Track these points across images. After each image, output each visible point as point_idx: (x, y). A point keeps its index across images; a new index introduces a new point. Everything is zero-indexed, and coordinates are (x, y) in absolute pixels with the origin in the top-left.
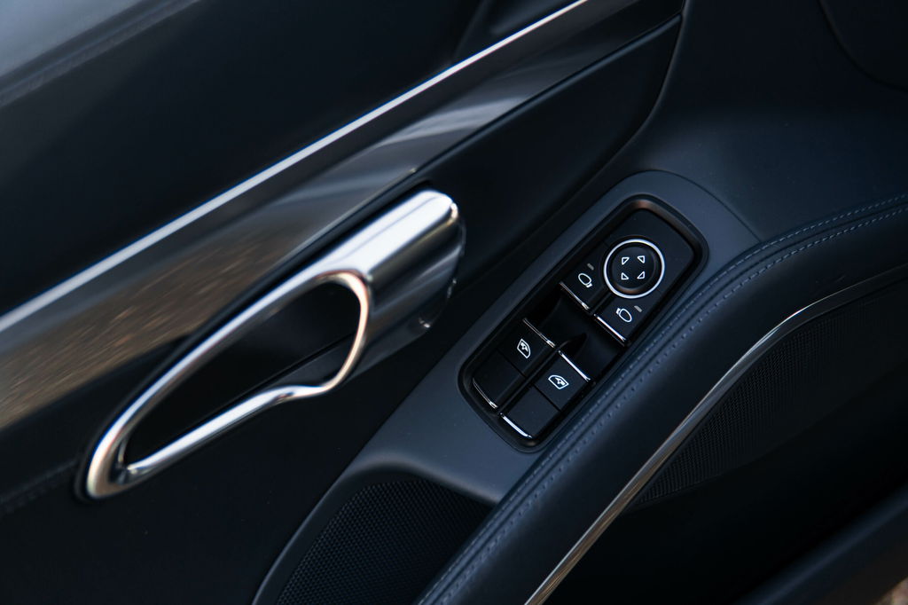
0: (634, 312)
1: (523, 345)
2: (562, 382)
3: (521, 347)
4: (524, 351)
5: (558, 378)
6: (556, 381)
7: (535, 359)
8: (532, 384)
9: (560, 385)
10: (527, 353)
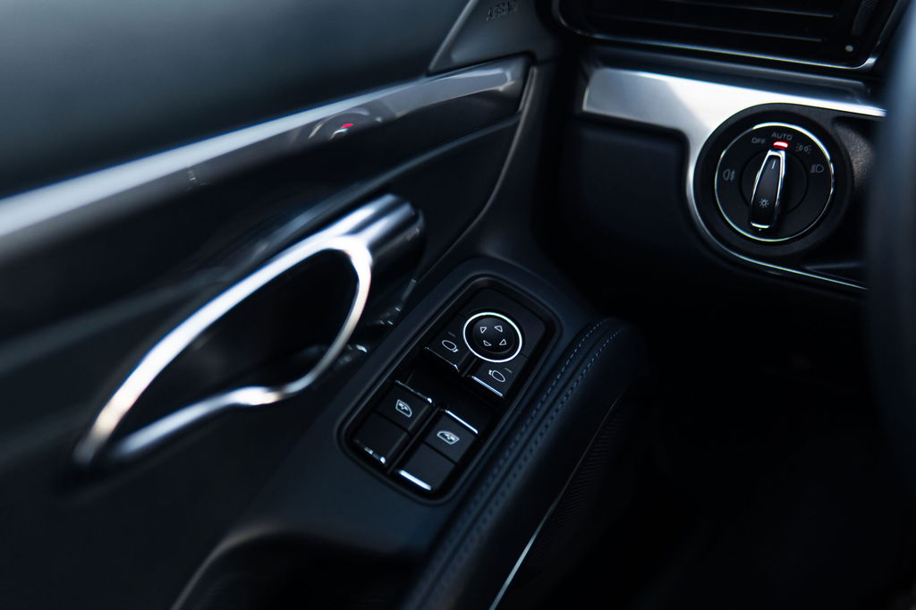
0: (505, 374)
1: (401, 405)
2: (452, 438)
3: (399, 407)
4: (404, 410)
5: (447, 434)
6: (446, 437)
7: (418, 418)
8: (421, 440)
9: (451, 441)
10: (408, 413)
